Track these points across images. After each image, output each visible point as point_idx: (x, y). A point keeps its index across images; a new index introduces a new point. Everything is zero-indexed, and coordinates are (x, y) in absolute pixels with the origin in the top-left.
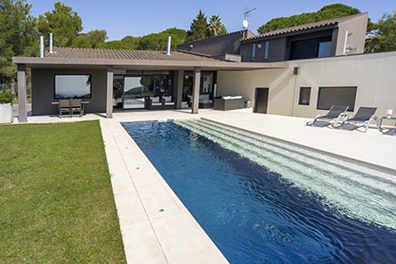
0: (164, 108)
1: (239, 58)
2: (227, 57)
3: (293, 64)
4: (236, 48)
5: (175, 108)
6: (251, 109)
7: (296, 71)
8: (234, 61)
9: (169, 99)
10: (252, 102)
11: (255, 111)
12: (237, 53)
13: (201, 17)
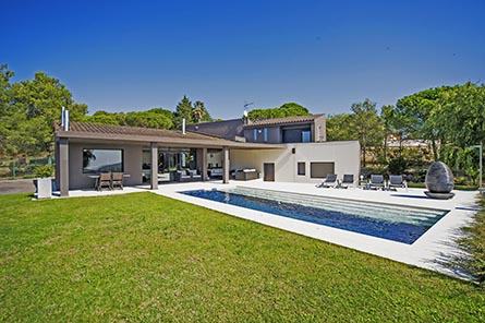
0: (193, 180)
1: (244, 140)
2: (237, 138)
3: (291, 146)
4: (239, 131)
5: (202, 180)
6: (262, 179)
7: (294, 151)
8: (241, 142)
9: (195, 172)
10: (262, 175)
11: (265, 180)
12: (242, 135)
13: (185, 100)
